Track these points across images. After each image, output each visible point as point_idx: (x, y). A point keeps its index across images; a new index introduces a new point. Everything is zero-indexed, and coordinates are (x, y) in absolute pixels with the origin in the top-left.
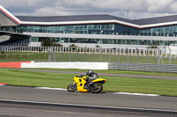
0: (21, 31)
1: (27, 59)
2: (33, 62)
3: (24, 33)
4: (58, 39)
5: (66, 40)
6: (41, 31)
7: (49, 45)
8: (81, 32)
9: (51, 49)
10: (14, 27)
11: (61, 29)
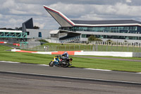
0: (75, 30)
1: (78, 49)
2: (82, 51)
3: (77, 32)
4: (99, 36)
5: (105, 37)
6: (88, 30)
7: (93, 40)
8: (115, 32)
9: (94, 43)
10: (70, 28)
11: (102, 29)
